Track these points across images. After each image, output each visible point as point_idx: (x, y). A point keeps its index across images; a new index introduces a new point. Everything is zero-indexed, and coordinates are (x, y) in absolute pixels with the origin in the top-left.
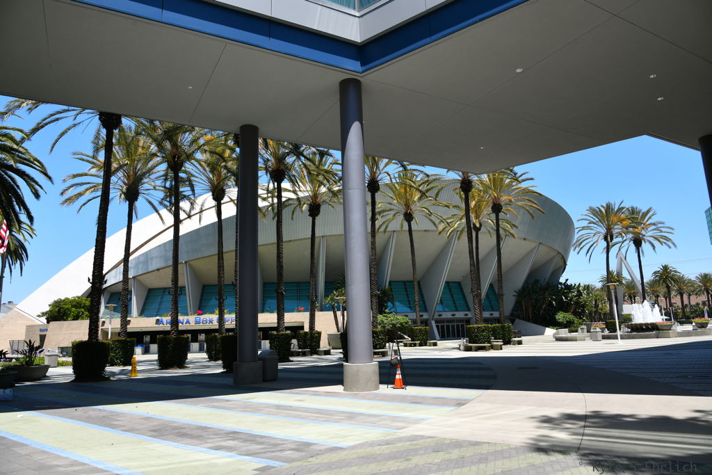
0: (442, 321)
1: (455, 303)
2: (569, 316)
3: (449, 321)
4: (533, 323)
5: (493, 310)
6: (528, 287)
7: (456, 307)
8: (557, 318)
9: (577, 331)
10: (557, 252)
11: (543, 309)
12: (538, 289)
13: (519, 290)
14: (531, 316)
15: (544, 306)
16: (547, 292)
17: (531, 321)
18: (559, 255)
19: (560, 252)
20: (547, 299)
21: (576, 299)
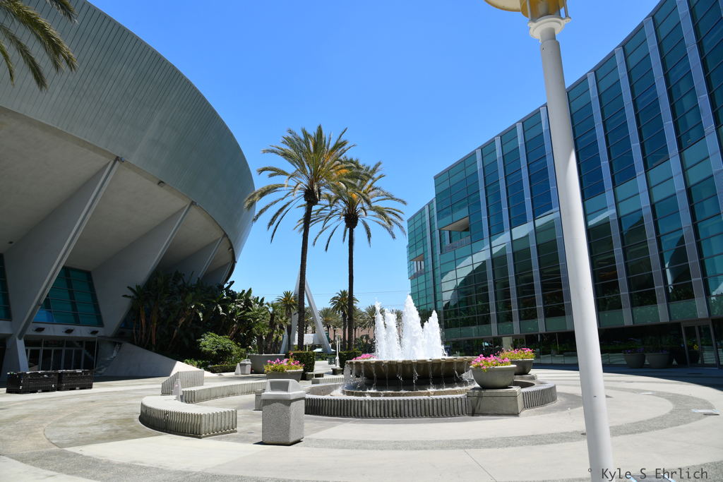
2: (225, 341)
8: (202, 343)
10: (223, 233)
11: (179, 326)
12: (176, 289)
13: (138, 287)
14: (154, 340)
15: (183, 321)
16: (191, 294)
17: (154, 349)
18: (225, 239)
19: (227, 233)
20: (189, 308)
21: (241, 314)
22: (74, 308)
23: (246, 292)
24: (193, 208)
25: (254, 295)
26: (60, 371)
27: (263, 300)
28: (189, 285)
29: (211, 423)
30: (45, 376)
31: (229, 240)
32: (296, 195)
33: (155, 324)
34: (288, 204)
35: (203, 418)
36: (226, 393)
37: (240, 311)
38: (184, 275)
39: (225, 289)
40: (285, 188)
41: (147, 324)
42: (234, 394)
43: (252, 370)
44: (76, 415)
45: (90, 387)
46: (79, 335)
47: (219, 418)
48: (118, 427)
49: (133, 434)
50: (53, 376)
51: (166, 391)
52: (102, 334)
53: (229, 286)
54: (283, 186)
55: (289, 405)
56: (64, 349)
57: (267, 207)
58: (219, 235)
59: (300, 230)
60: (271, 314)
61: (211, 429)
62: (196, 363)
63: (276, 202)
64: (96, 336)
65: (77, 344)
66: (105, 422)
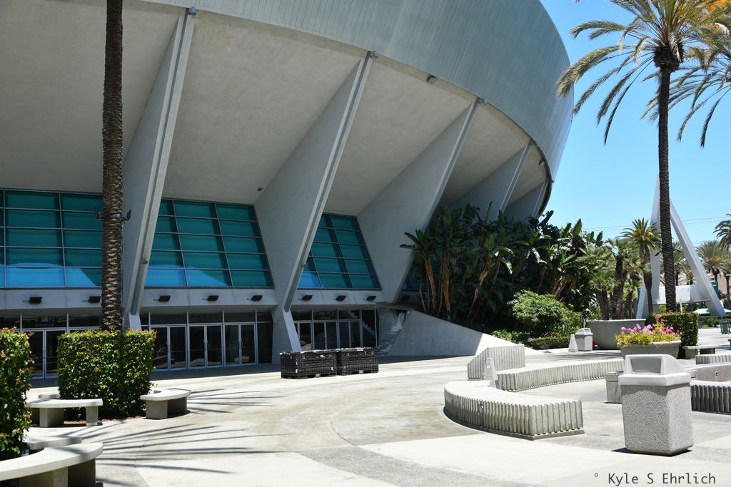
0: (178, 316)
1: (224, 264)
2: (549, 303)
3: (198, 316)
4: (453, 321)
5: (349, 286)
6: (442, 222)
7: (226, 274)
8: (516, 306)
9: (565, 344)
10: (529, 140)
11: (481, 283)
12: (470, 230)
13: (418, 232)
14: (448, 304)
15: (485, 276)
16: (492, 236)
17: (449, 317)
18: (533, 147)
19: (535, 140)
20: (491, 256)
21: (569, 261)
22: (343, 268)
23: (573, 226)
24: (479, 108)
25: (586, 229)
26: (338, 350)
27: (600, 236)
28: (488, 222)
29: (545, 419)
30: (322, 356)
31: (539, 149)
32: (640, 61)
33: (448, 282)
34: (628, 77)
35: (533, 411)
36: (559, 378)
37: (568, 256)
38: (478, 208)
39: (541, 224)
40: (619, 52)
41: (436, 283)
42: (571, 380)
43: (594, 343)
44: (364, 405)
45: (376, 370)
46: (353, 303)
47: (556, 411)
48: (418, 422)
49: (438, 432)
50: (330, 356)
51: (475, 374)
52: (383, 301)
53: (546, 220)
54: (615, 49)
55: (665, 394)
56: (338, 322)
57: (594, 87)
58: (522, 143)
59: (653, 118)
60: (617, 258)
61: (546, 427)
62: (510, 335)
63: (606, 77)
64: (373, 303)
65: (353, 315)
66: (402, 415)
